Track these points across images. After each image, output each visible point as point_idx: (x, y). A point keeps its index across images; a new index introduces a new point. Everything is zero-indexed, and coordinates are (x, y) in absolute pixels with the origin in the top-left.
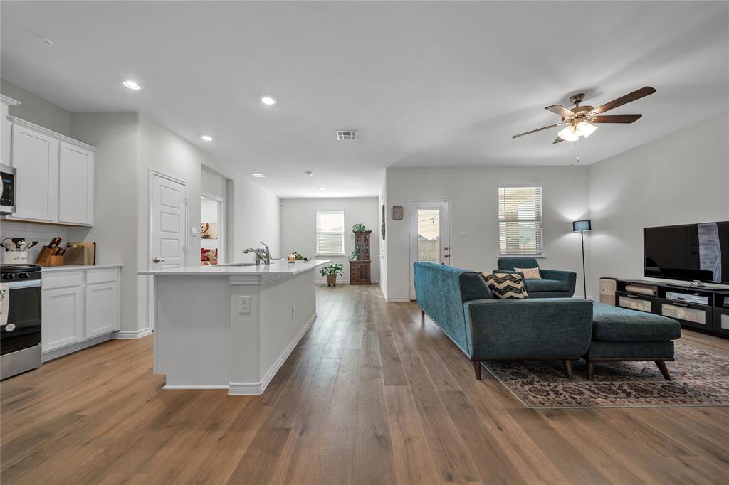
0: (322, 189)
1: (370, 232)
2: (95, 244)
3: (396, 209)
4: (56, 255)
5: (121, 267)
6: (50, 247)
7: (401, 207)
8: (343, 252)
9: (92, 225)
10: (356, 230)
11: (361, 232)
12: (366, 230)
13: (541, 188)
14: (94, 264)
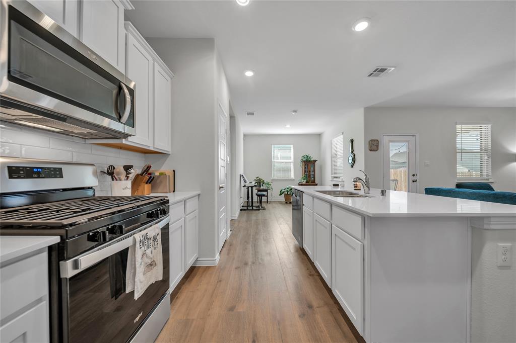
0: (287, 126)
1: (315, 161)
2: (174, 171)
3: (373, 142)
4: (147, 183)
5: (199, 195)
6: (142, 175)
7: (377, 140)
8: (292, 176)
9: (170, 153)
10: (304, 160)
11: (309, 161)
12: (312, 159)
13: (490, 126)
14: (174, 191)
